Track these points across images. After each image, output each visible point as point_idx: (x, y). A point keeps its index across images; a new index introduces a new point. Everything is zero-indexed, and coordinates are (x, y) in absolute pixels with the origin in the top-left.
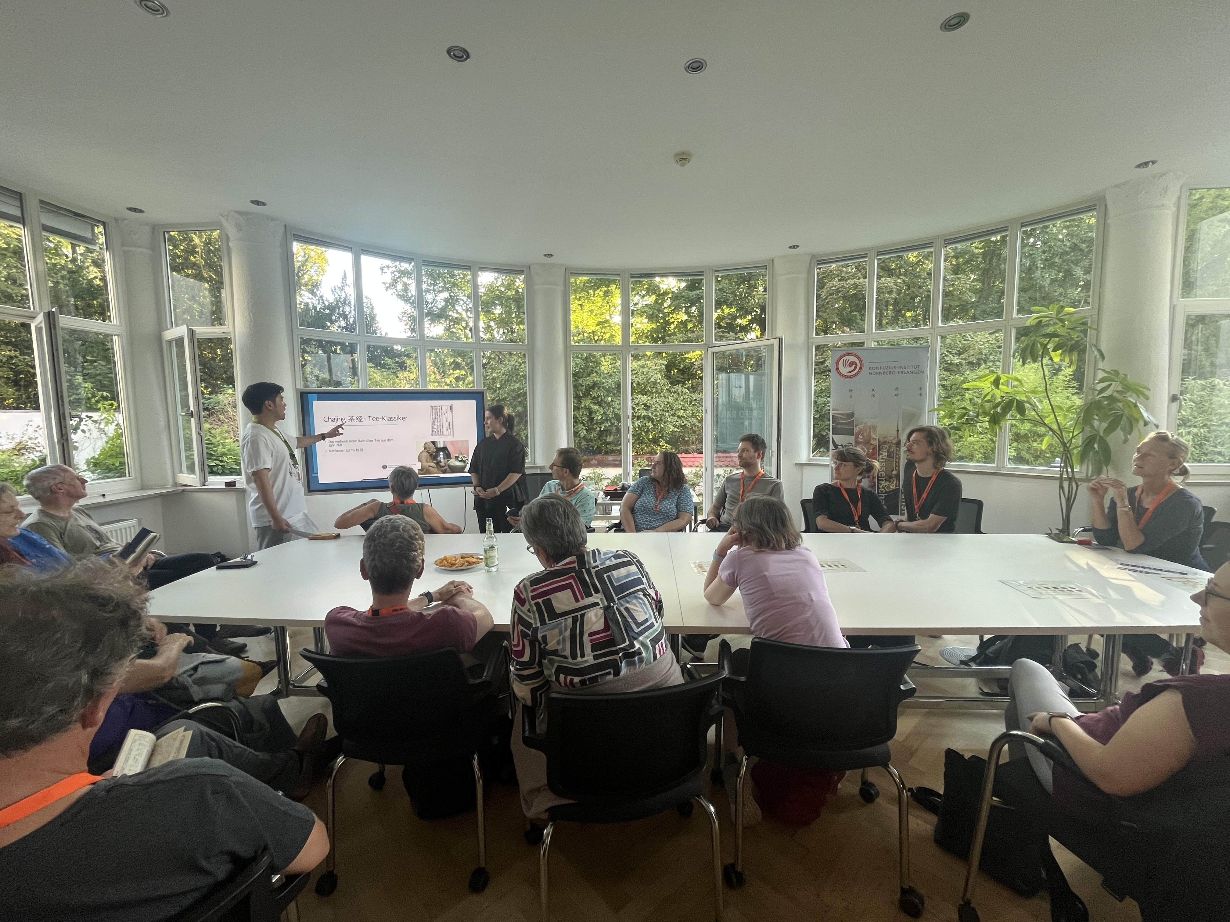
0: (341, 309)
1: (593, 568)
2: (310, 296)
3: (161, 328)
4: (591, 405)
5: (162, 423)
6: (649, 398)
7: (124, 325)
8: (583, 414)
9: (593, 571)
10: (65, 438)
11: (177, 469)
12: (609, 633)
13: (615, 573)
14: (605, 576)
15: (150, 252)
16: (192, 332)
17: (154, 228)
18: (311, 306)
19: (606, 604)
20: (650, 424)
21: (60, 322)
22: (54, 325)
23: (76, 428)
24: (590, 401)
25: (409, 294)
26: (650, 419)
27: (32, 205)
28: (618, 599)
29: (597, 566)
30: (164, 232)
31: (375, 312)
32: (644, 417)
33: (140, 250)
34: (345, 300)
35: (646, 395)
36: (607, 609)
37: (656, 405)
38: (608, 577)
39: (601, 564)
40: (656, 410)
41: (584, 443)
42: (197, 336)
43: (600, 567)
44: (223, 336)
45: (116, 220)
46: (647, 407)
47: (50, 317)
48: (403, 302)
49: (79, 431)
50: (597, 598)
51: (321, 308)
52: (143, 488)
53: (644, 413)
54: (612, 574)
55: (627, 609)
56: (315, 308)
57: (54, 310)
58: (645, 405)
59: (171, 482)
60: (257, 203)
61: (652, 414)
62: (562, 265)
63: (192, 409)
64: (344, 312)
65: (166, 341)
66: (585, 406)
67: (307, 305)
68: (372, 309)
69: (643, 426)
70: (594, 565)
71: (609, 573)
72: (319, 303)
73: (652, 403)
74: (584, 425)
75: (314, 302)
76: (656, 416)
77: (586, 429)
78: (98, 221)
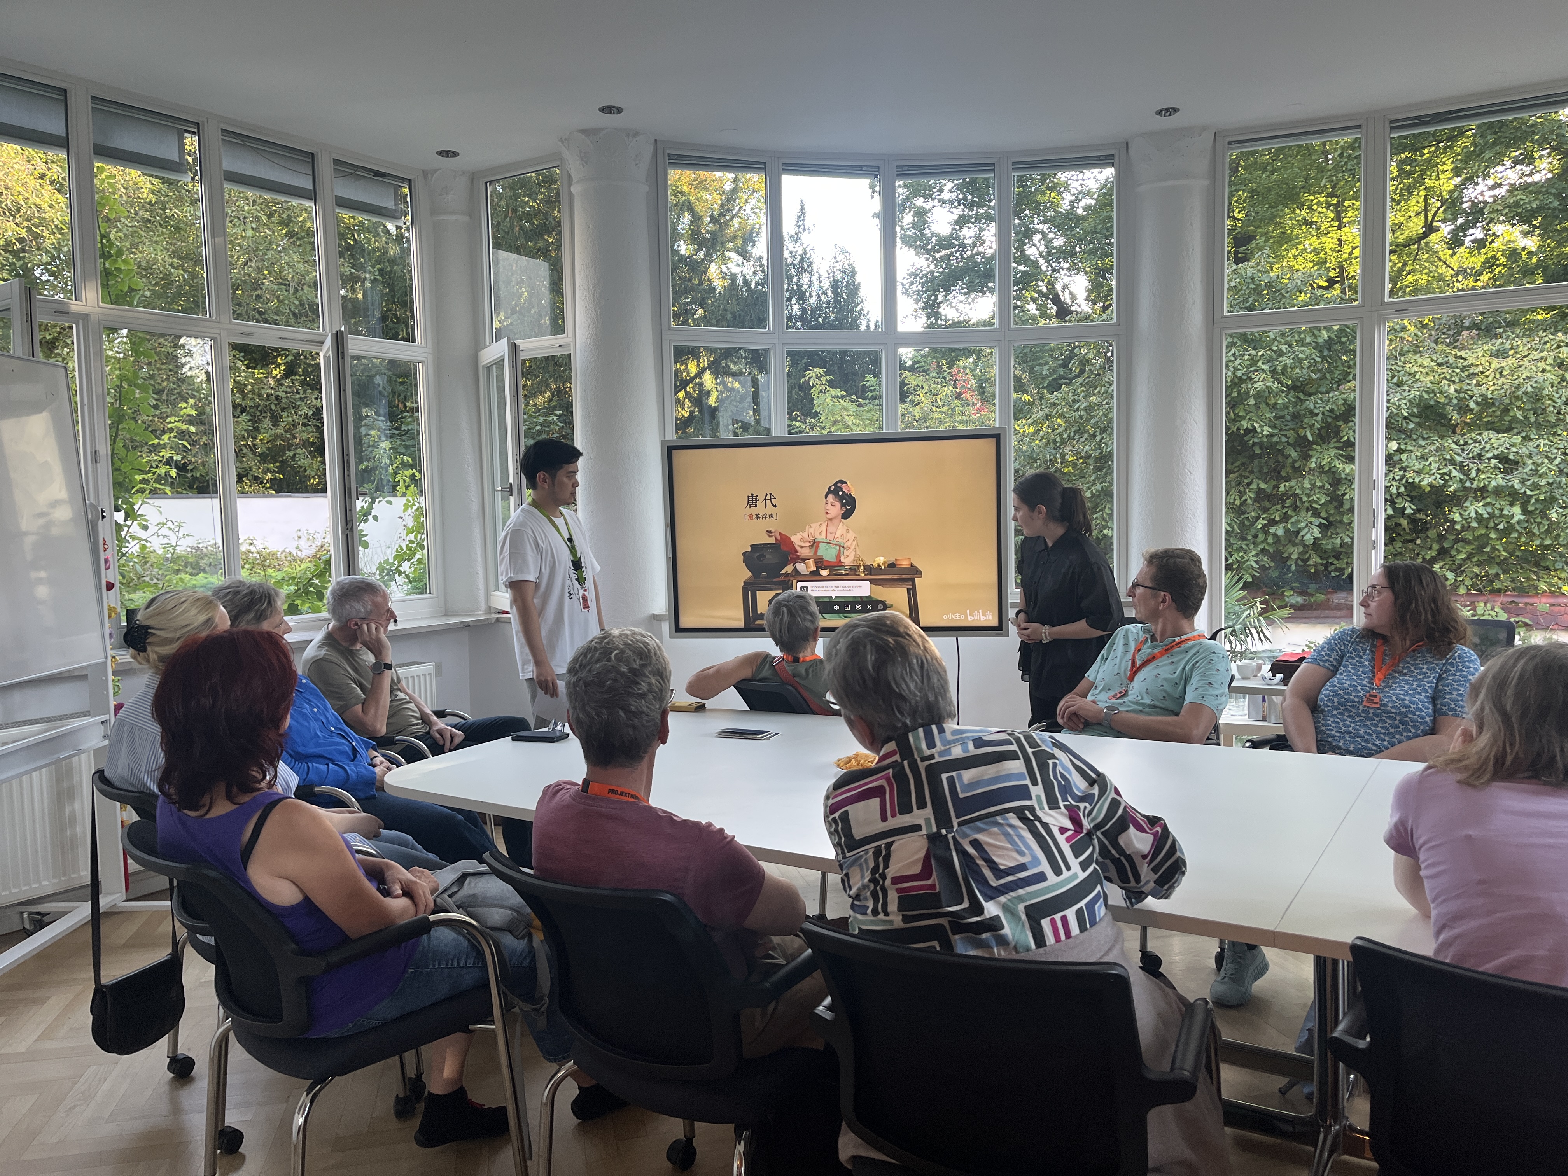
0: (795, 280)
1: (924, 759)
2: (740, 259)
3: (477, 346)
4: (1337, 463)
5: (475, 506)
6: (1518, 439)
7: (430, 345)
8: (1313, 486)
9: (922, 766)
10: (349, 526)
11: (492, 586)
12: (929, 882)
13: (968, 775)
14: (944, 776)
15: (466, 219)
16: (514, 349)
17: (473, 177)
18: (740, 282)
19: (935, 829)
20: (1517, 510)
21: (350, 347)
22: (343, 352)
23: (366, 514)
24: (1332, 453)
25: (927, 232)
26: (1513, 496)
27: (325, 168)
28: (960, 824)
29: (932, 757)
30: (486, 183)
31: (858, 278)
32: (1498, 492)
33: (454, 217)
34: (802, 260)
35: (1508, 430)
36: (934, 839)
37: (1538, 459)
38: (951, 781)
39: (941, 754)
40: (1535, 472)
41: (1315, 559)
42: (523, 356)
43: (937, 759)
44: (559, 352)
45: (425, 173)
46: (1508, 464)
47: (339, 339)
48: (912, 252)
49: (370, 517)
50: (923, 816)
51: (757, 283)
52: (446, 615)
53: (1498, 480)
54: (960, 776)
55: (976, 844)
56: (746, 282)
57: (343, 329)
58: (1503, 458)
59: (483, 606)
60: (609, 110)
61: (1523, 482)
62: (1204, 128)
63: (511, 480)
64: (800, 286)
65: (483, 366)
66: (1321, 467)
67: (734, 277)
68: (854, 273)
69: (1492, 515)
70: (928, 752)
71: (954, 774)
72: (755, 273)
73: (1524, 451)
74: (1316, 514)
75: (745, 271)
76: (1535, 487)
77: (1320, 526)
78: (403, 180)
